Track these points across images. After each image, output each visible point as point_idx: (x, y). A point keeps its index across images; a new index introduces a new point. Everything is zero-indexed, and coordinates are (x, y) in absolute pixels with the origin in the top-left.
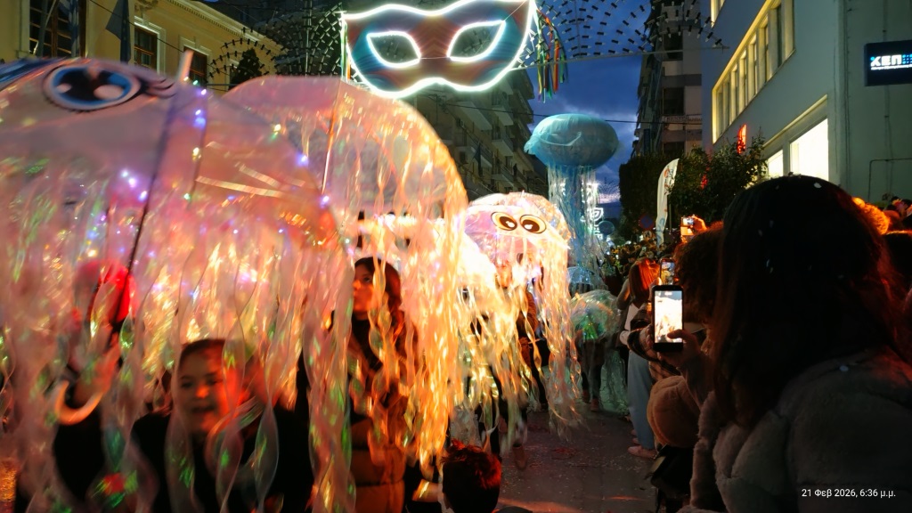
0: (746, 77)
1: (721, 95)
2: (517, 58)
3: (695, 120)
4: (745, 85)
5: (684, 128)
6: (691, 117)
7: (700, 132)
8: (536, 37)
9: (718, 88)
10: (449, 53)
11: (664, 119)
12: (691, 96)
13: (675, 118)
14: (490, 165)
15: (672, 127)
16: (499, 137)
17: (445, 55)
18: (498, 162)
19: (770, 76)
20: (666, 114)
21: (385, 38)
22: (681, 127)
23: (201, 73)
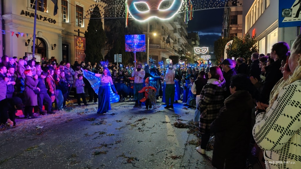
0: (256, 12)
2: (179, 10)
4: (255, 15)
5: (237, 29)
6: (239, 25)
7: (241, 30)
8: (185, 3)
9: (247, 16)
10: (158, 8)
13: (234, 25)
14: (173, 42)
16: (176, 32)
17: (157, 9)
18: (176, 40)
19: (263, 13)
20: (231, 24)
21: (139, 4)
23: (81, 13)
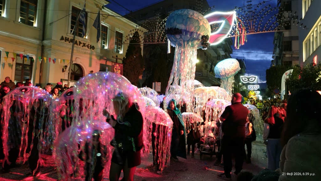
0: (317, 37)
1: (306, 44)
2: (229, 33)
3: (296, 53)
4: (316, 40)
5: (292, 56)
6: (294, 52)
7: (298, 57)
8: (236, 26)
9: (305, 42)
11: (284, 52)
12: (295, 44)
13: (288, 52)
15: (287, 56)
16: (220, 59)
20: (285, 50)
22: (290, 56)
23: (121, 39)
